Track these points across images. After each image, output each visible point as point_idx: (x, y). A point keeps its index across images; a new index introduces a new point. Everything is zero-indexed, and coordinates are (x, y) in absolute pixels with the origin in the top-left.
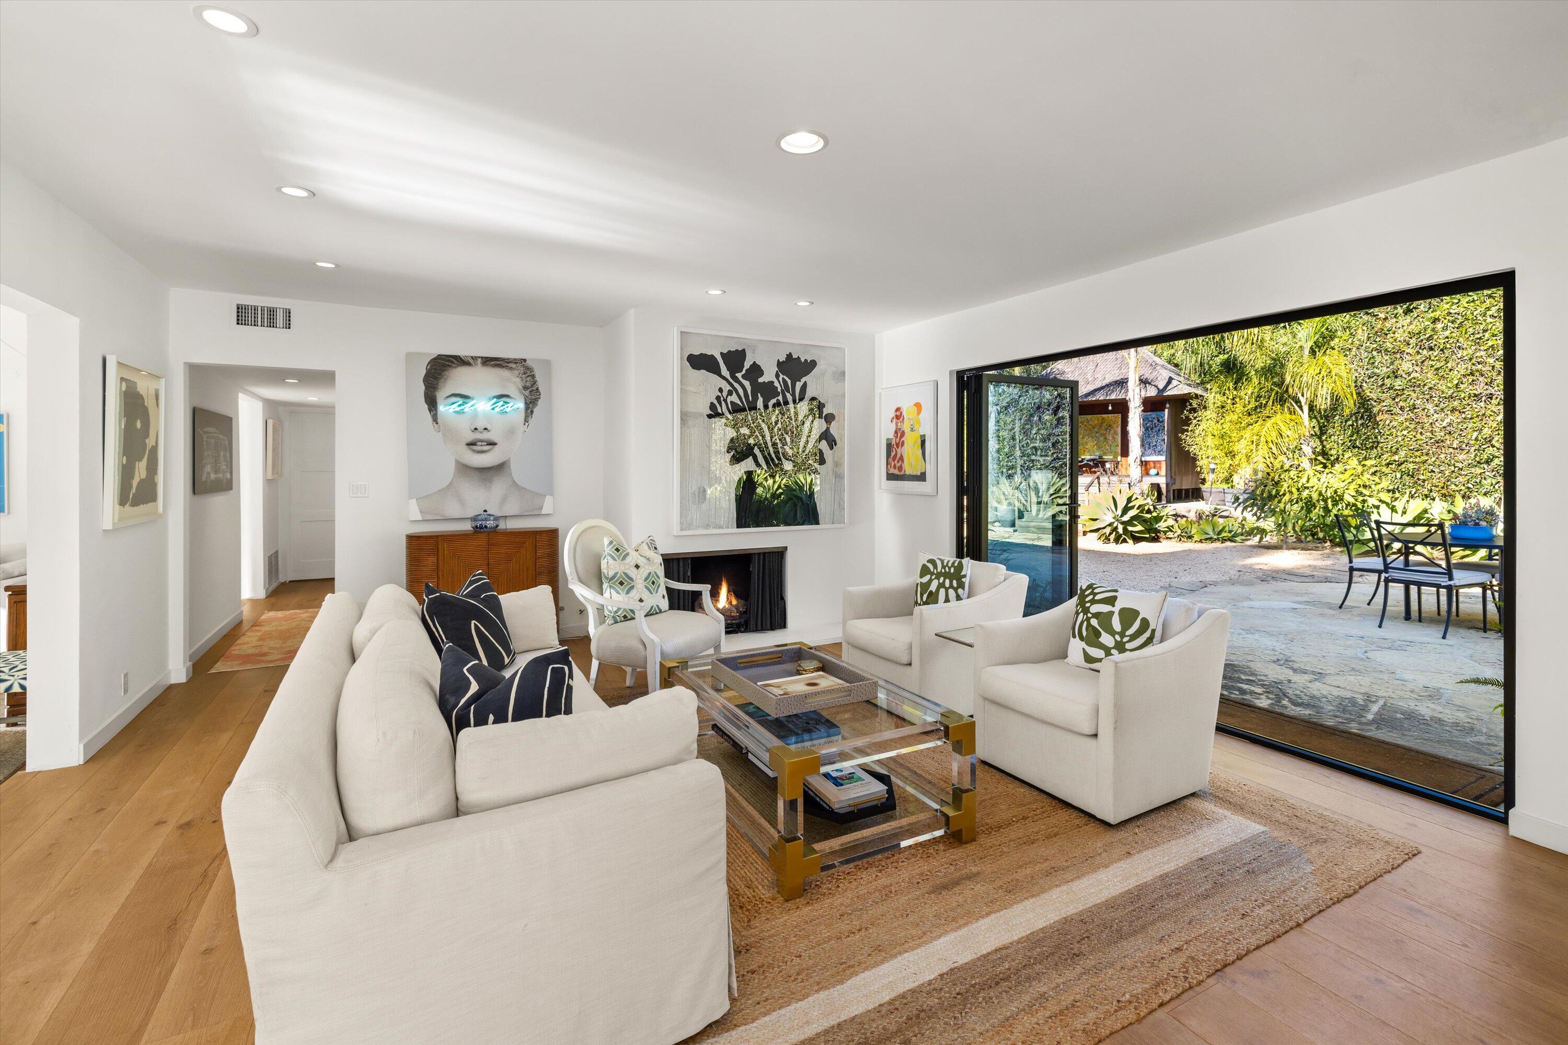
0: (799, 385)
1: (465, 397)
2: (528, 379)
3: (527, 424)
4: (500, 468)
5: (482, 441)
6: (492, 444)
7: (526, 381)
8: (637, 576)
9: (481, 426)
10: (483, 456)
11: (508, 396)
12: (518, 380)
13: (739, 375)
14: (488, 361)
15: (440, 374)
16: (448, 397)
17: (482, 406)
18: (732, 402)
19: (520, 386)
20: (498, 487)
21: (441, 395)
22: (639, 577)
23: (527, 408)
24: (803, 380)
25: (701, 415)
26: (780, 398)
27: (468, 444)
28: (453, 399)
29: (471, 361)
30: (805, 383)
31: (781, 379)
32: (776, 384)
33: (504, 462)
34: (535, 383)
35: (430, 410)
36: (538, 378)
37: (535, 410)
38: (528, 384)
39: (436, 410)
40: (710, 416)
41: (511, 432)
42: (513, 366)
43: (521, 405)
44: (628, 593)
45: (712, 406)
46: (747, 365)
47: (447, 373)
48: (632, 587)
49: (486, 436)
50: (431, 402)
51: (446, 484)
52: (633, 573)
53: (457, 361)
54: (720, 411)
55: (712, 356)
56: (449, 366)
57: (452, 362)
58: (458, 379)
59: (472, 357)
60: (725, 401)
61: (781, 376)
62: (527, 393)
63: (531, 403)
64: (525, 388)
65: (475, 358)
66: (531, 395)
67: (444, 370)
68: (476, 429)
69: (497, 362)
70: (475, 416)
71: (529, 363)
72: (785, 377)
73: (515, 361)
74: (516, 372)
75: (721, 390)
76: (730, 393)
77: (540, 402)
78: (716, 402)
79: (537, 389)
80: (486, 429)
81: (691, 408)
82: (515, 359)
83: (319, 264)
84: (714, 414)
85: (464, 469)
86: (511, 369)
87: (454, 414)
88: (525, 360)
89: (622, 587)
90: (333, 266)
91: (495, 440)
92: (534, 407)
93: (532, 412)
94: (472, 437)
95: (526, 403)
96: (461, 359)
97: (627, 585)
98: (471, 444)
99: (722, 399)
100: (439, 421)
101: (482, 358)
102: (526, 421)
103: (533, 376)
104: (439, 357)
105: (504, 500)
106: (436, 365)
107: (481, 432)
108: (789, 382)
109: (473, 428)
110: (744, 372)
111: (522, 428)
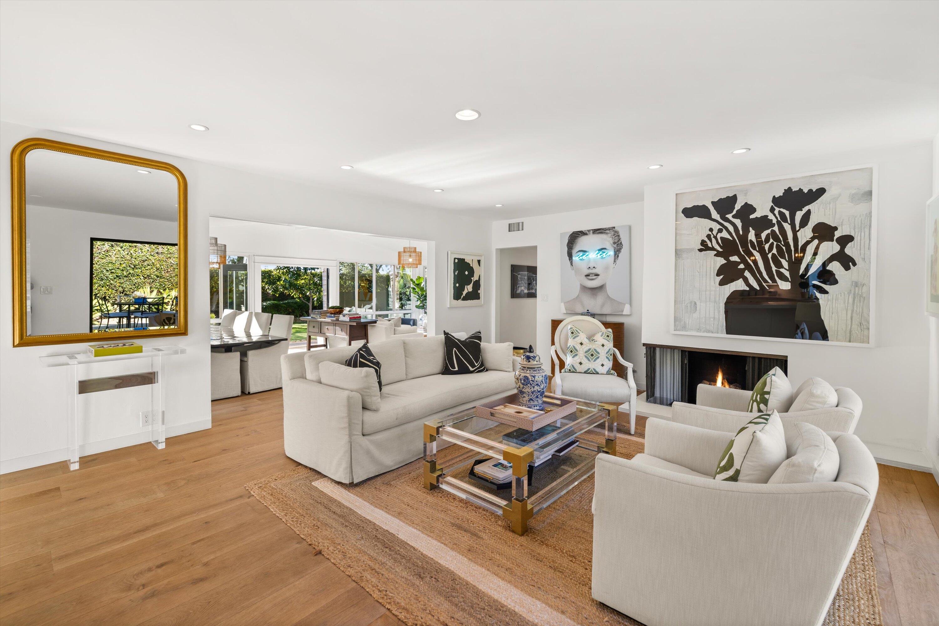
0: (799, 215)
1: (585, 251)
2: (616, 238)
3: (615, 263)
4: (601, 288)
5: (592, 274)
6: (597, 275)
7: (615, 239)
8: (580, 349)
9: (592, 266)
10: (592, 281)
11: (605, 249)
12: (611, 239)
13: (729, 216)
14: (597, 231)
15: (574, 241)
16: (577, 252)
17: (593, 255)
18: (721, 238)
19: (612, 242)
20: (600, 299)
21: (574, 252)
22: (581, 349)
23: (615, 255)
24: (805, 209)
25: (692, 250)
26: (776, 228)
27: (586, 276)
28: (579, 253)
29: (588, 232)
30: (809, 212)
31: (776, 212)
32: (771, 216)
33: (603, 285)
34: (620, 239)
35: (570, 260)
36: (621, 236)
37: (620, 255)
38: (616, 241)
39: (572, 259)
40: (700, 250)
41: (607, 268)
42: (608, 231)
43: (612, 253)
44: (573, 357)
45: (703, 243)
46: (738, 207)
47: (576, 240)
48: (576, 355)
49: (594, 271)
50: (570, 255)
51: (576, 296)
52: (578, 347)
53: (581, 233)
54: (710, 245)
55: (704, 206)
56: (578, 237)
57: (579, 235)
58: (582, 243)
59: (588, 231)
60: (715, 237)
61: (777, 210)
62: (615, 246)
63: (617, 251)
64: (614, 243)
65: (589, 231)
66: (617, 247)
67: (575, 239)
68: (589, 268)
69: (600, 231)
70: (589, 261)
71: (616, 229)
72: (782, 210)
73: (609, 229)
74: (610, 235)
75: (711, 230)
76: (720, 231)
77: (622, 250)
78: (706, 239)
79: (621, 243)
80: (594, 267)
81: (683, 245)
82: (609, 228)
83: (497, 206)
84: (704, 247)
85: (584, 288)
86: (607, 233)
87: (580, 261)
88: (614, 228)
89: (571, 354)
90: (501, 205)
91: (599, 273)
92: (619, 254)
93: (618, 256)
94: (588, 272)
95: (615, 252)
96: (583, 232)
97: (574, 353)
98: (587, 276)
99: (712, 236)
100: (573, 265)
101: (593, 230)
102: (615, 261)
103: (619, 236)
104: (574, 233)
105: (603, 306)
106: (572, 237)
107: (592, 269)
108: (787, 213)
109: (588, 268)
110: (734, 212)
111: (612, 265)
